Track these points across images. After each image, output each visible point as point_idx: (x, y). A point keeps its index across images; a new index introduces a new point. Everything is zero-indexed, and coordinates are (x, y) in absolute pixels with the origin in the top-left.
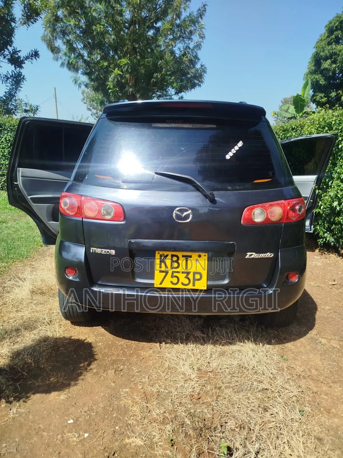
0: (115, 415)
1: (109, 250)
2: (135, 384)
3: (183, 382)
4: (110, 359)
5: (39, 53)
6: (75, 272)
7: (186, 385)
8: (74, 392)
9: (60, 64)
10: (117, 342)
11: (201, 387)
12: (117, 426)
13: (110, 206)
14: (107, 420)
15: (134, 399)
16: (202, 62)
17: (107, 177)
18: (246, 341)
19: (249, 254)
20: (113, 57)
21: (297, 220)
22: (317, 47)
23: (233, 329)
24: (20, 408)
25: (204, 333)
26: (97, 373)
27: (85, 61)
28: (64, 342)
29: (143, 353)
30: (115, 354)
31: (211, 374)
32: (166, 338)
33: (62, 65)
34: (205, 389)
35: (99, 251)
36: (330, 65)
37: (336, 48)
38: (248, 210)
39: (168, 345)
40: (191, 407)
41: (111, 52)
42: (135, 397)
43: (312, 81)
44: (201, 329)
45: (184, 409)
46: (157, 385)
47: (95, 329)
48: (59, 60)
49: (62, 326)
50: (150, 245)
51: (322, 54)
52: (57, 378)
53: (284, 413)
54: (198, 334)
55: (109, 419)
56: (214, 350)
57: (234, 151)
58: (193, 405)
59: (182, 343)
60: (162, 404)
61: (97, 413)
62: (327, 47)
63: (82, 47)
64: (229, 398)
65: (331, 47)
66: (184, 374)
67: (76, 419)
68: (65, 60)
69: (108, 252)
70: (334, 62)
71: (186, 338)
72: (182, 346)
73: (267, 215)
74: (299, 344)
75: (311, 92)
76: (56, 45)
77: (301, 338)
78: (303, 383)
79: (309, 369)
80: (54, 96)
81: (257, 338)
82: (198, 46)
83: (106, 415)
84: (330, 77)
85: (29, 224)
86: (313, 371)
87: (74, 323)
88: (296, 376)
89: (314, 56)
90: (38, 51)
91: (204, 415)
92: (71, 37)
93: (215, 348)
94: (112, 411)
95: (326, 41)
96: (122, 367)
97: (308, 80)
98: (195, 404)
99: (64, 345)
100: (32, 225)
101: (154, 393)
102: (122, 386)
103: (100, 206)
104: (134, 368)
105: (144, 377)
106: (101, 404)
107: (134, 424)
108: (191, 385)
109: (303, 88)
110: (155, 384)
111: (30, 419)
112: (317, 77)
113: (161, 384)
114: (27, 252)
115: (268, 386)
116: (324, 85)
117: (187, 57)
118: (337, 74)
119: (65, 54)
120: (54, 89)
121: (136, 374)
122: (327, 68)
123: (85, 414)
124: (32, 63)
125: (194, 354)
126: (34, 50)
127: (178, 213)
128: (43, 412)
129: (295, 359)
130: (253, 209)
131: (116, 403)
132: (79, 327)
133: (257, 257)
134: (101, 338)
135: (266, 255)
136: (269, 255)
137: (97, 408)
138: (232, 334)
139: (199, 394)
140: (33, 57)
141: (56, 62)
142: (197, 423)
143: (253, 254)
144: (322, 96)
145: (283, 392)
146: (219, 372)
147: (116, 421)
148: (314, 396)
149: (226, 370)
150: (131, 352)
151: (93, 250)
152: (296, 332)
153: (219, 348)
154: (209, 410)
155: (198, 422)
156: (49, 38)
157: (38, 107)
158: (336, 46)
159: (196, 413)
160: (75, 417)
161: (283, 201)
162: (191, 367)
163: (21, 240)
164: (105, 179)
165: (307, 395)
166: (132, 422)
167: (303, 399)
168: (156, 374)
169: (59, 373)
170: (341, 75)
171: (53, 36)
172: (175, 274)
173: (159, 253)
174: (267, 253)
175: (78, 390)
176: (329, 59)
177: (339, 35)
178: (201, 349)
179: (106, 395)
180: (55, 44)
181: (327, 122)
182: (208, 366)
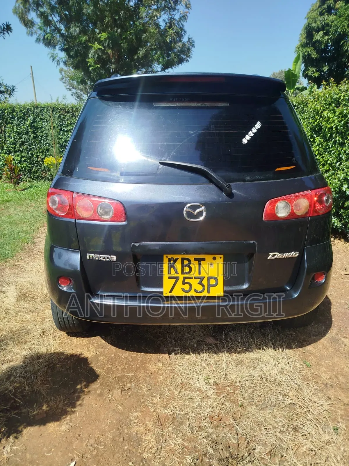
0: (126, 447)
1: (109, 256)
2: (145, 406)
3: (200, 400)
4: (114, 376)
5: (11, 26)
6: (69, 282)
7: (204, 404)
8: (77, 421)
9: (35, 39)
10: (120, 355)
11: (221, 406)
12: (130, 461)
13: (106, 204)
14: (118, 455)
15: (146, 425)
16: (189, 35)
17: (103, 170)
18: (265, 347)
19: (271, 254)
20: (93, 30)
21: (325, 213)
22: (308, 18)
23: (248, 333)
24: (15, 445)
25: (217, 340)
26: (101, 395)
27: (62, 35)
28: (60, 357)
29: (150, 366)
30: (120, 369)
31: (229, 389)
32: (176, 346)
33: (38, 40)
34: (225, 408)
35: (96, 256)
36: (322, 37)
37: (328, 18)
38: (270, 204)
39: (178, 356)
40: (212, 431)
41: (90, 25)
42: (147, 422)
43: (304, 55)
44: (212, 334)
45: (204, 434)
46: (171, 406)
47: (94, 339)
48: (34, 35)
49: (56, 338)
50: (157, 248)
51: (314, 25)
52: (56, 404)
53: (317, 433)
54: (210, 340)
55: (121, 453)
56: (230, 359)
57: (251, 134)
58: (214, 429)
59: (193, 353)
60: (179, 430)
61: (105, 445)
62: (319, 18)
63: (59, 19)
64: (254, 417)
65: (323, 18)
66: (200, 390)
67: (82, 455)
68: (40, 34)
69: (108, 258)
70: (326, 34)
71: (197, 345)
72: (194, 356)
73: (292, 209)
74: (320, 346)
75: (303, 67)
76: (30, 18)
77: (321, 338)
78: (331, 392)
79: (336, 377)
80: (31, 75)
81: (275, 342)
82: (184, 17)
83: (116, 448)
84: (322, 50)
85: (12, 218)
86: (341, 378)
87: (70, 334)
88: (322, 385)
89: (306, 27)
90: (10, 24)
91: (228, 440)
92: (45, 9)
93: (230, 356)
94: (122, 443)
95: (318, 11)
96: (129, 385)
97: (300, 53)
98: (217, 427)
99: (60, 362)
100: (15, 219)
101: (169, 416)
102: (131, 410)
103: (96, 205)
104: (142, 386)
105: (156, 397)
106: (109, 434)
107: (149, 458)
108: (209, 404)
109: (294, 62)
110: (168, 404)
111: (27, 458)
112: (308, 50)
113: (175, 404)
114: (12, 250)
115: (294, 400)
116: (316, 58)
117: (173, 29)
118: (330, 46)
119: (40, 28)
120: (30, 68)
121: (146, 393)
122: (319, 40)
123: (92, 449)
124: (4, 38)
125: (208, 365)
126: (5, 23)
127: (190, 210)
128: (42, 449)
129: (318, 364)
130: (276, 202)
131: (126, 432)
132: (76, 338)
133: (280, 257)
134: (102, 350)
135: (290, 254)
136: (294, 254)
137: (105, 439)
138: (248, 340)
139: (219, 414)
140: (5, 31)
141: (30, 37)
142: (221, 452)
143: (276, 255)
144: (314, 70)
145: (311, 406)
146: (238, 386)
147: (128, 454)
148: (346, 409)
149: (246, 382)
150: (138, 366)
151: (89, 256)
152: (315, 332)
153: (236, 357)
154: (233, 434)
155: (222, 450)
156: (22, 11)
157: (14, 88)
158: (328, 17)
159: (219, 439)
160: (80, 453)
161: (309, 192)
162: (207, 381)
163: (4, 237)
164: (100, 171)
165: (339, 408)
166: (147, 456)
167: (335, 414)
168: (169, 392)
169: (58, 397)
170: (333, 48)
171: (26, 8)
172: (187, 280)
173: (167, 257)
174: (291, 252)
175: (81, 417)
176: (321, 31)
177: (332, 5)
178: (215, 359)
179: (114, 422)
180: (28, 17)
181: (334, 98)
182: (225, 379)
